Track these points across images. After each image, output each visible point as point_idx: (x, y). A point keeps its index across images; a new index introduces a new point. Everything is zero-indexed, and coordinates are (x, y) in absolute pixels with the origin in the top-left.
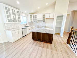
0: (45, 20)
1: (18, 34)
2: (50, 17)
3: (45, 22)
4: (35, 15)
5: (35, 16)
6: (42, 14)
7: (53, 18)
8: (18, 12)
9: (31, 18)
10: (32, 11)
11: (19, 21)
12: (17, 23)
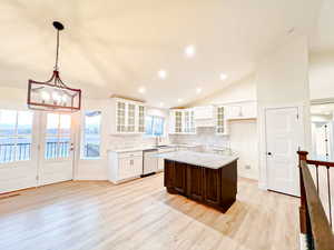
0: (225, 126)
1: (132, 163)
2: (241, 115)
3: (225, 133)
4: (190, 110)
7: (255, 119)
8: (141, 108)
9: (178, 119)
11: (141, 129)
12: (134, 135)
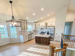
5: (39, 24)
6: (45, 23)
10: (36, 21)
